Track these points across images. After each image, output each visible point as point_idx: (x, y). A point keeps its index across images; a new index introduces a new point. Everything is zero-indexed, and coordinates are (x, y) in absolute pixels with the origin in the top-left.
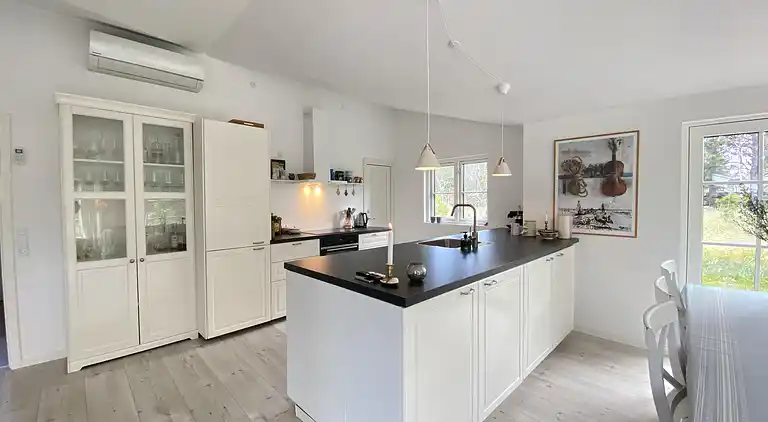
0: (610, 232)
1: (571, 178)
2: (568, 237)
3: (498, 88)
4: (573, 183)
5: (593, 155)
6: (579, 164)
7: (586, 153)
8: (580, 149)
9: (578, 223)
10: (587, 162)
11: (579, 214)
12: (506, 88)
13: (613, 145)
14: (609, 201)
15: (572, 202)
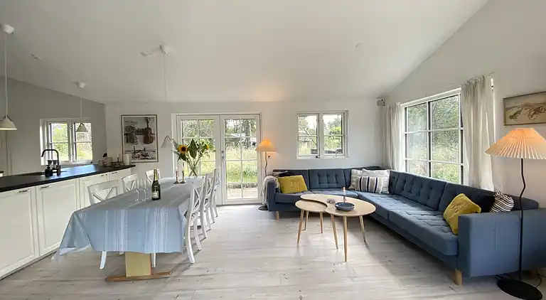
0: (147, 160)
1: (130, 135)
2: (128, 164)
3: (78, 84)
4: (131, 138)
5: (139, 125)
6: (133, 128)
7: (136, 123)
8: (133, 121)
9: (133, 157)
10: (137, 127)
11: (135, 153)
12: (82, 85)
13: (147, 120)
14: (146, 145)
15: (131, 147)
